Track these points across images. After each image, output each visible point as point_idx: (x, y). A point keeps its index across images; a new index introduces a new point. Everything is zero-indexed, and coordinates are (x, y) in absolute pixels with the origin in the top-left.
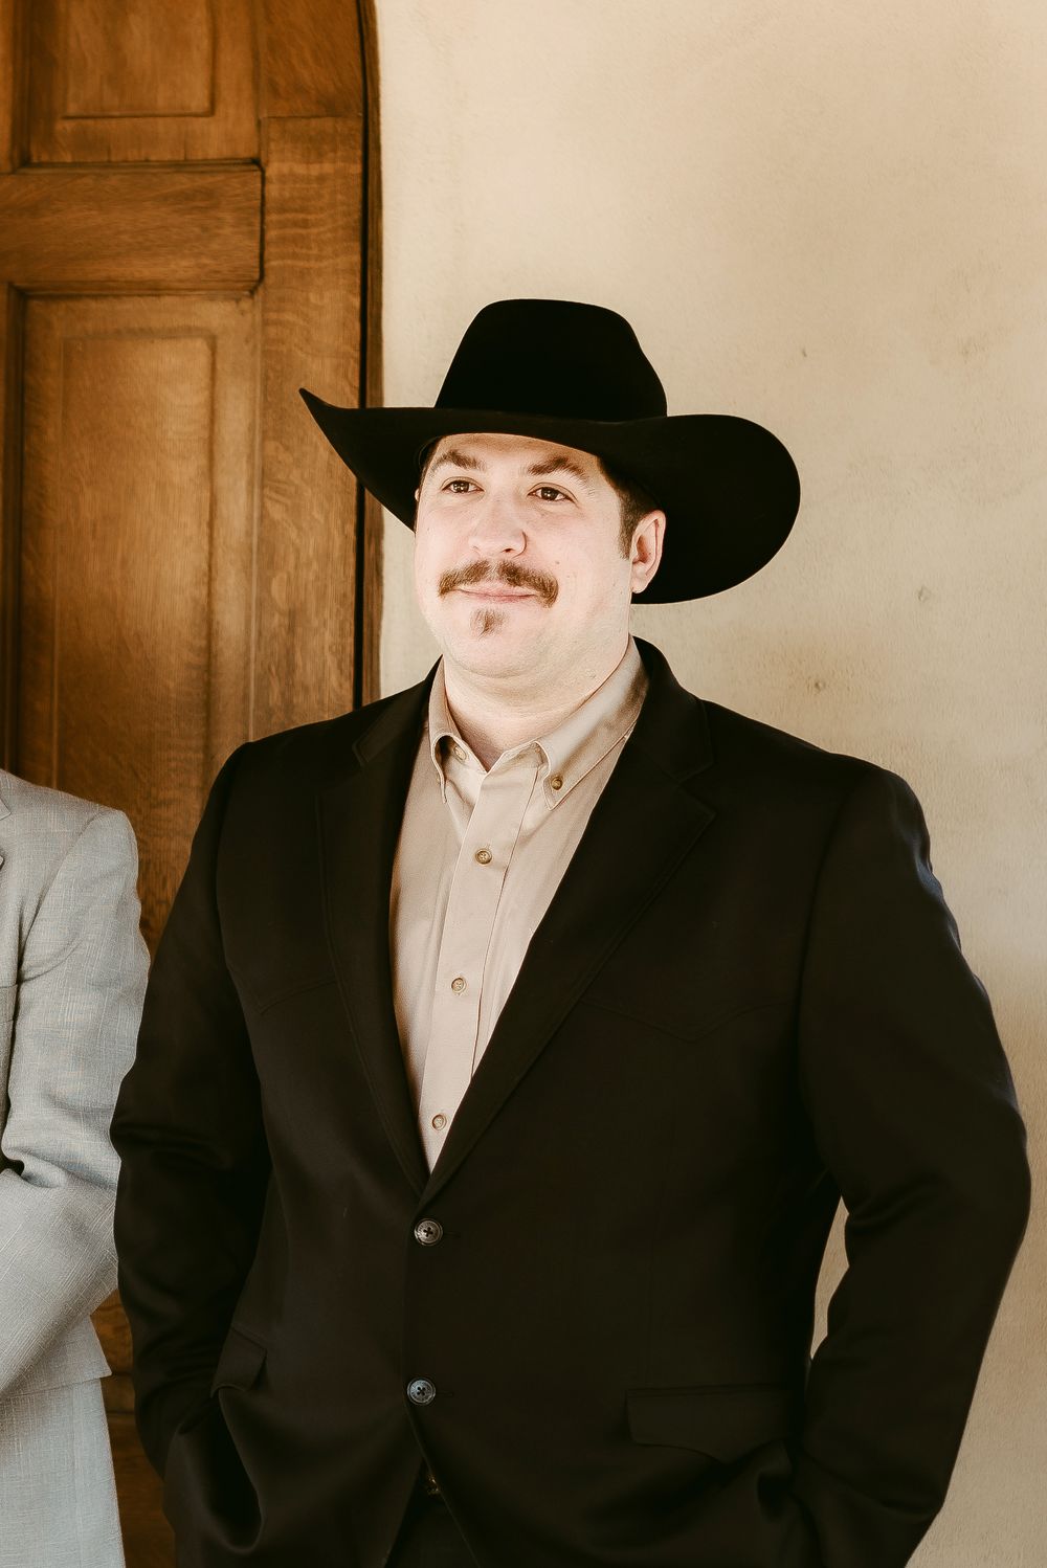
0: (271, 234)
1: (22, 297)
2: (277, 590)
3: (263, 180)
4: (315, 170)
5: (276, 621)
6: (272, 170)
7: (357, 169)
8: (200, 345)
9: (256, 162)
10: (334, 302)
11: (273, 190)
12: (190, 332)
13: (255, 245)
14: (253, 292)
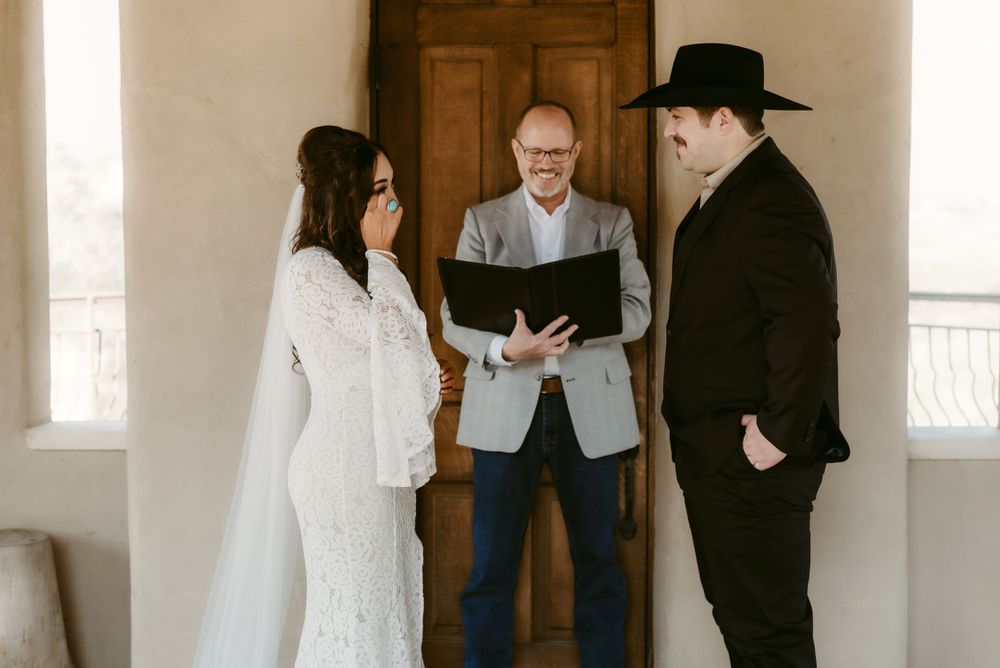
0: (619, 27)
1: (535, 47)
2: (622, 141)
3: (616, 9)
4: (633, 6)
5: (622, 151)
6: (619, 6)
7: (645, 6)
8: (595, 62)
9: (614, 4)
10: (638, 49)
11: (619, 13)
12: (591, 58)
13: (613, 30)
14: (612, 45)
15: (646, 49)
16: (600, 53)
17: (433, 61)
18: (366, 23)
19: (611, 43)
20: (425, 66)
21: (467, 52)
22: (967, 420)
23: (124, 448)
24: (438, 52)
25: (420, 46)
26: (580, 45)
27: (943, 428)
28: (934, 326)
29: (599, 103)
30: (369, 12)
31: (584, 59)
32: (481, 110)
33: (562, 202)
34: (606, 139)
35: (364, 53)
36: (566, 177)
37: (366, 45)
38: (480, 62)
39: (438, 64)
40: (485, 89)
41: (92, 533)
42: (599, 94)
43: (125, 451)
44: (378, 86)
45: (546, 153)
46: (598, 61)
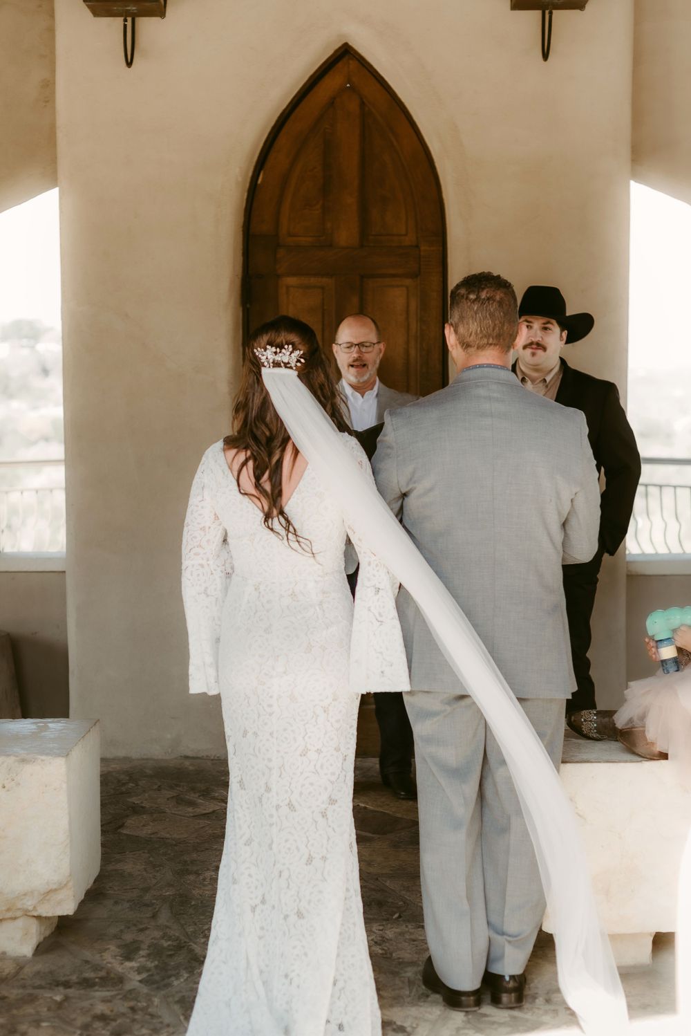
15: (441, 279)
16: (408, 282)
17: (288, 287)
18: (240, 259)
19: (414, 275)
20: (283, 291)
21: (313, 281)
22: (669, 549)
23: (63, 570)
24: (291, 281)
25: (279, 277)
26: (394, 276)
27: (652, 555)
28: (650, 485)
29: (407, 318)
30: (241, 252)
31: (398, 286)
32: (323, 322)
33: (372, 389)
34: (412, 344)
35: (238, 282)
36: (372, 369)
37: (240, 276)
38: (323, 288)
39: (292, 290)
40: (325, 307)
41: (36, 633)
42: (408, 312)
43: (65, 572)
44: (248, 306)
45: (356, 345)
46: (407, 288)
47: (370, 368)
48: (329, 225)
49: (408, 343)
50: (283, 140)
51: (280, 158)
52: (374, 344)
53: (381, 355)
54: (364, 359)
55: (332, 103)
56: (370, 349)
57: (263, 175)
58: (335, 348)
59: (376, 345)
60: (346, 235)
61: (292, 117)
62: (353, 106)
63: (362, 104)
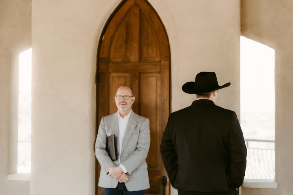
0: (162, 68)
1: (140, 73)
2: (163, 99)
3: (161, 63)
4: (165, 62)
5: (162, 101)
7: (169, 62)
9: (160, 62)
10: (167, 74)
11: (162, 64)
12: (154, 76)
13: (160, 69)
15: (169, 74)
16: (157, 75)
18: (95, 67)
19: (160, 72)
20: (111, 79)
21: (122, 74)
23: (30, 180)
24: (114, 75)
25: (109, 73)
29: (156, 89)
31: (153, 76)
37: (95, 73)
38: (125, 77)
39: (114, 78)
40: (126, 84)
42: (156, 86)
46: (157, 77)
47: (128, 105)
48: (128, 54)
49: (157, 97)
50: (112, 24)
51: (110, 31)
52: (130, 96)
53: (133, 102)
54: (126, 101)
55: (129, 11)
56: (128, 98)
57: (105, 36)
58: (115, 98)
59: (130, 97)
60: (134, 57)
61: (115, 15)
62: (137, 11)
63: (140, 11)
